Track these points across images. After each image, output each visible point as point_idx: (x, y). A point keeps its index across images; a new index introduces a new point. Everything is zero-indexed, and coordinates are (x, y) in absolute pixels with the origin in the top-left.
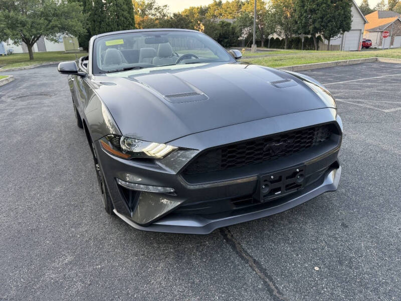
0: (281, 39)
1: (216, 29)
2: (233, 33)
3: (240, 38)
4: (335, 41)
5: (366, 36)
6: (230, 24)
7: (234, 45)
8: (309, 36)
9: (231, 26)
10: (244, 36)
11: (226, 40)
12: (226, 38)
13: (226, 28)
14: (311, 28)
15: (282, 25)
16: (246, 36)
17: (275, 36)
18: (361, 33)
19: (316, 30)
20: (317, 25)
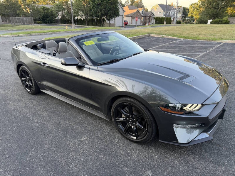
0: (82, 19)
1: (40, 12)
2: (52, 15)
3: (57, 18)
4: (112, 21)
5: (126, 19)
6: (49, 9)
7: (53, 22)
8: (98, 18)
9: (50, 11)
10: (59, 17)
11: (48, 19)
12: (48, 18)
13: (46, 11)
14: (100, 14)
15: (83, 11)
16: (60, 17)
17: (79, 18)
18: (123, 18)
19: (102, 15)
20: (103, 12)
